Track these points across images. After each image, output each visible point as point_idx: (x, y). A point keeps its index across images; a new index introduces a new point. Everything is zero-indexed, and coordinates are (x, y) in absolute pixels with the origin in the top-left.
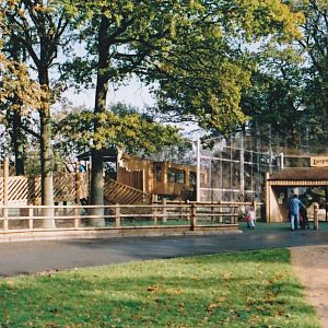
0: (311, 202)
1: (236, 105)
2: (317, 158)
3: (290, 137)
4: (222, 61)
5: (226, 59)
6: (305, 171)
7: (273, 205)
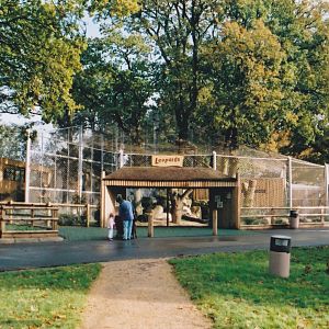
0: (154, 206)
1: (67, 91)
2: (159, 157)
3: (135, 134)
4: (48, 37)
5: (53, 34)
6: (145, 171)
7: (109, 207)
